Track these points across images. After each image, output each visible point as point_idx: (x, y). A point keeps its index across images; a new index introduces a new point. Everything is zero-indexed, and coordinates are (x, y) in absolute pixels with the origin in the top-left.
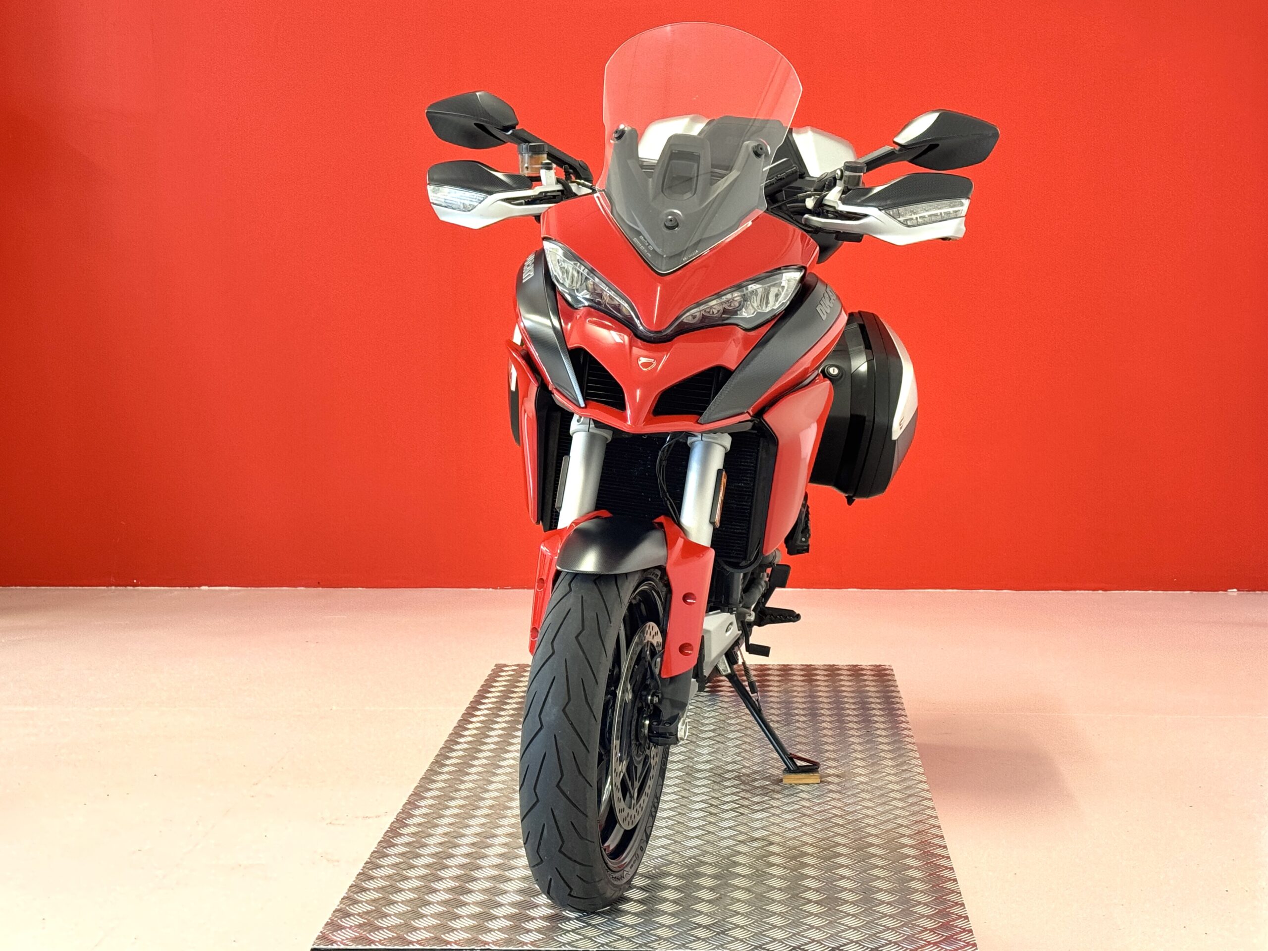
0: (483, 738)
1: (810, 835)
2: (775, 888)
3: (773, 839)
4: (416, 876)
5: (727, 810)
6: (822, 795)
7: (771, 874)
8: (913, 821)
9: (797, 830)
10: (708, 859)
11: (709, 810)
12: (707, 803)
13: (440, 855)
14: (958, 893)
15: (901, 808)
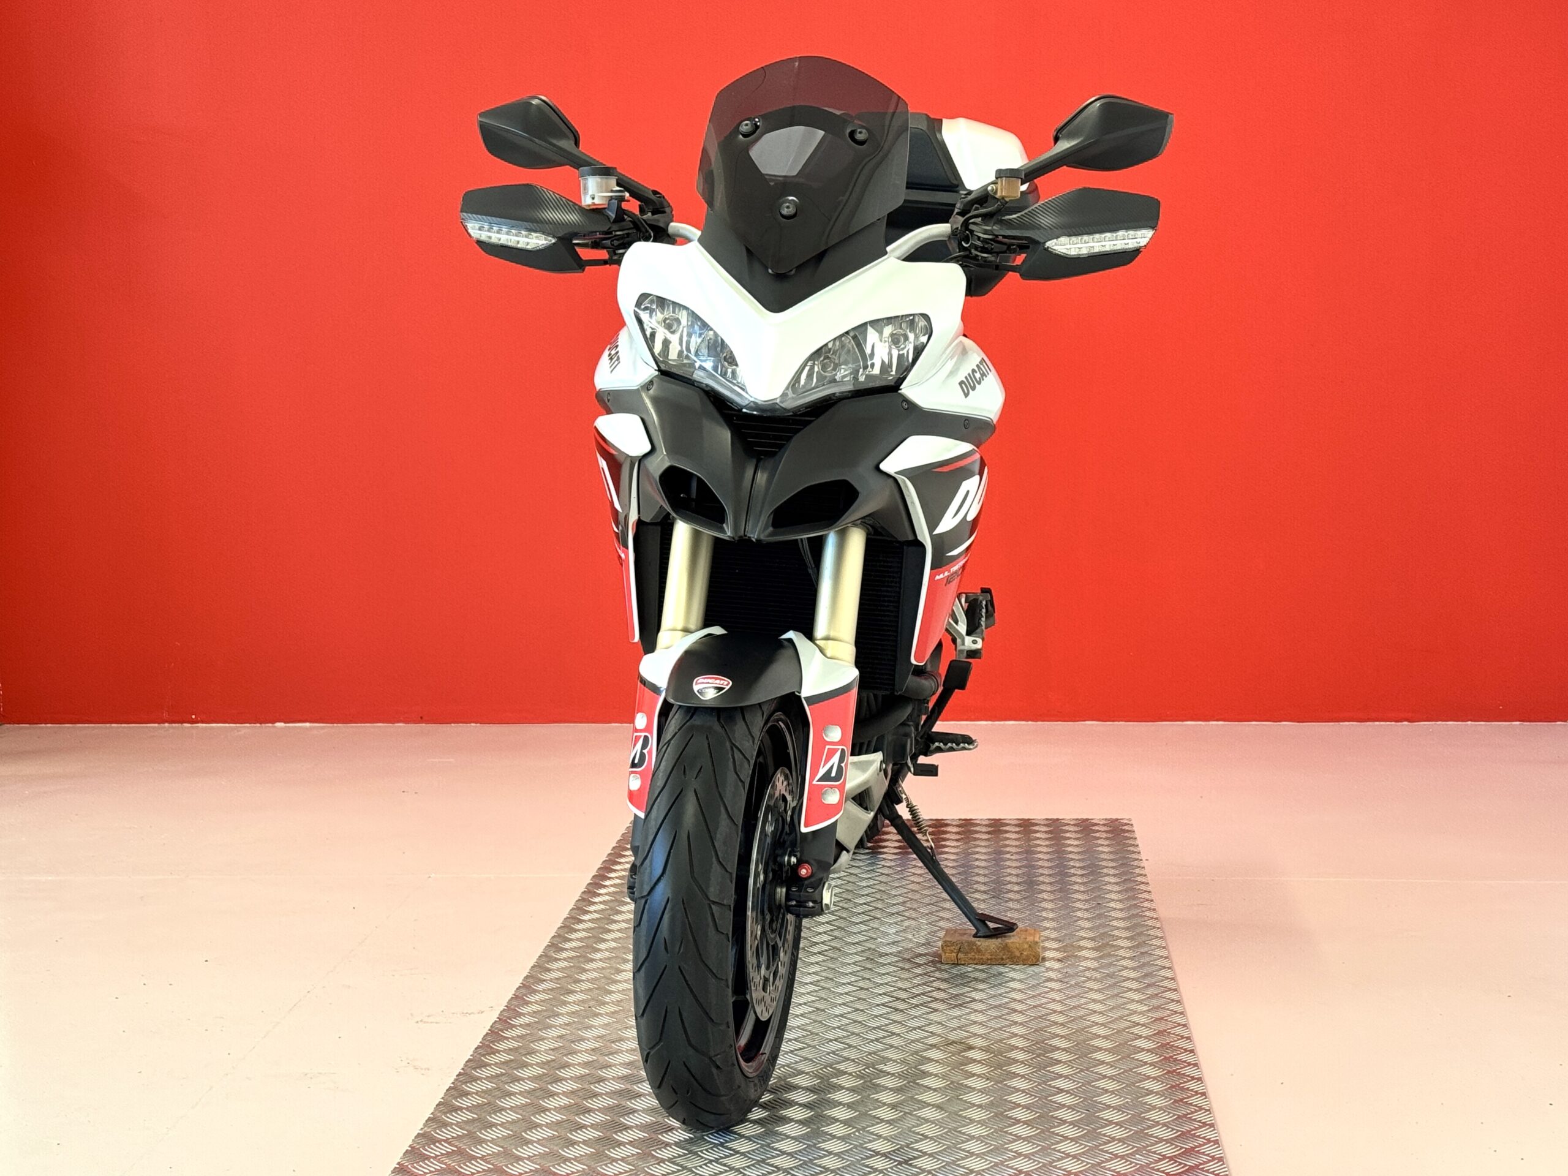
1: (1021, 1036)
2: (974, 1105)
3: (973, 1041)
4: (521, 1091)
5: (917, 1006)
6: (1038, 984)
7: (969, 1087)
8: (1152, 1018)
9: (1005, 1031)
10: (890, 1068)
11: (894, 1004)
12: (892, 997)
13: (552, 1064)
14: (1207, 1110)
15: (1138, 1002)
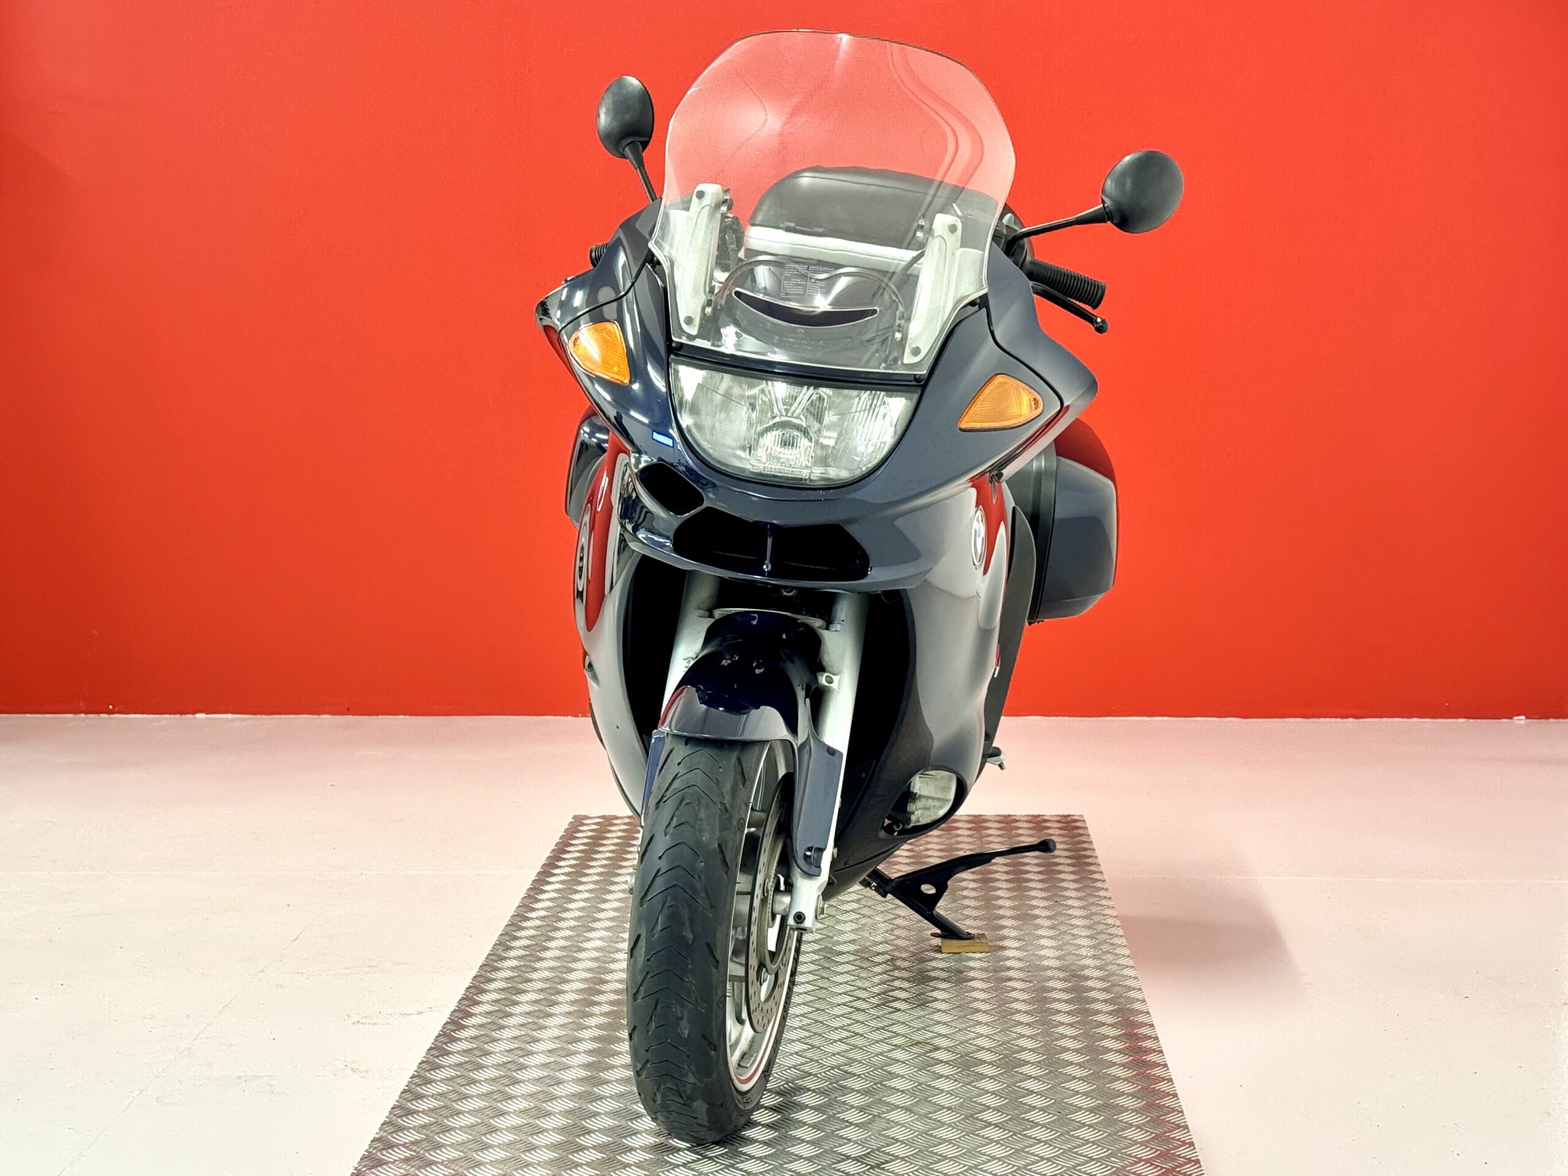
0: (561, 912)
1: (987, 1036)
2: (943, 1107)
3: (938, 1042)
4: (478, 1094)
5: (878, 1005)
7: (938, 1089)
9: (969, 1031)
10: (855, 1069)
13: (509, 1066)
14: (1179, 1112)
